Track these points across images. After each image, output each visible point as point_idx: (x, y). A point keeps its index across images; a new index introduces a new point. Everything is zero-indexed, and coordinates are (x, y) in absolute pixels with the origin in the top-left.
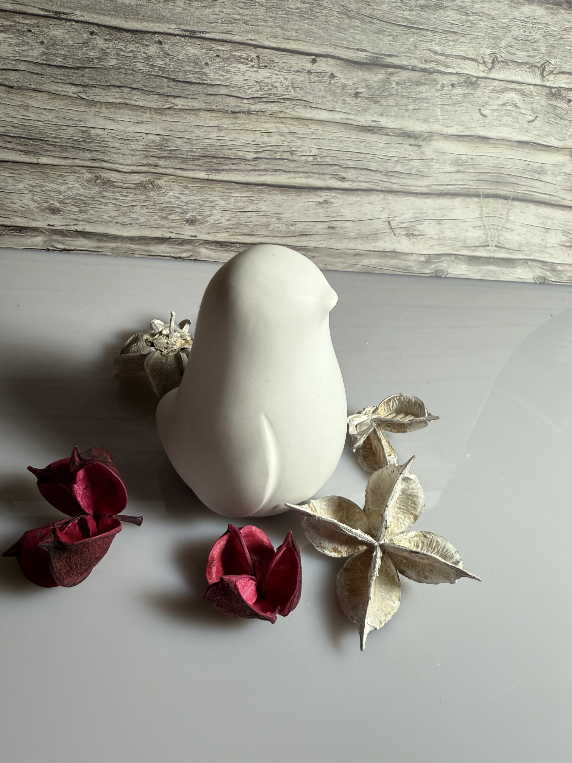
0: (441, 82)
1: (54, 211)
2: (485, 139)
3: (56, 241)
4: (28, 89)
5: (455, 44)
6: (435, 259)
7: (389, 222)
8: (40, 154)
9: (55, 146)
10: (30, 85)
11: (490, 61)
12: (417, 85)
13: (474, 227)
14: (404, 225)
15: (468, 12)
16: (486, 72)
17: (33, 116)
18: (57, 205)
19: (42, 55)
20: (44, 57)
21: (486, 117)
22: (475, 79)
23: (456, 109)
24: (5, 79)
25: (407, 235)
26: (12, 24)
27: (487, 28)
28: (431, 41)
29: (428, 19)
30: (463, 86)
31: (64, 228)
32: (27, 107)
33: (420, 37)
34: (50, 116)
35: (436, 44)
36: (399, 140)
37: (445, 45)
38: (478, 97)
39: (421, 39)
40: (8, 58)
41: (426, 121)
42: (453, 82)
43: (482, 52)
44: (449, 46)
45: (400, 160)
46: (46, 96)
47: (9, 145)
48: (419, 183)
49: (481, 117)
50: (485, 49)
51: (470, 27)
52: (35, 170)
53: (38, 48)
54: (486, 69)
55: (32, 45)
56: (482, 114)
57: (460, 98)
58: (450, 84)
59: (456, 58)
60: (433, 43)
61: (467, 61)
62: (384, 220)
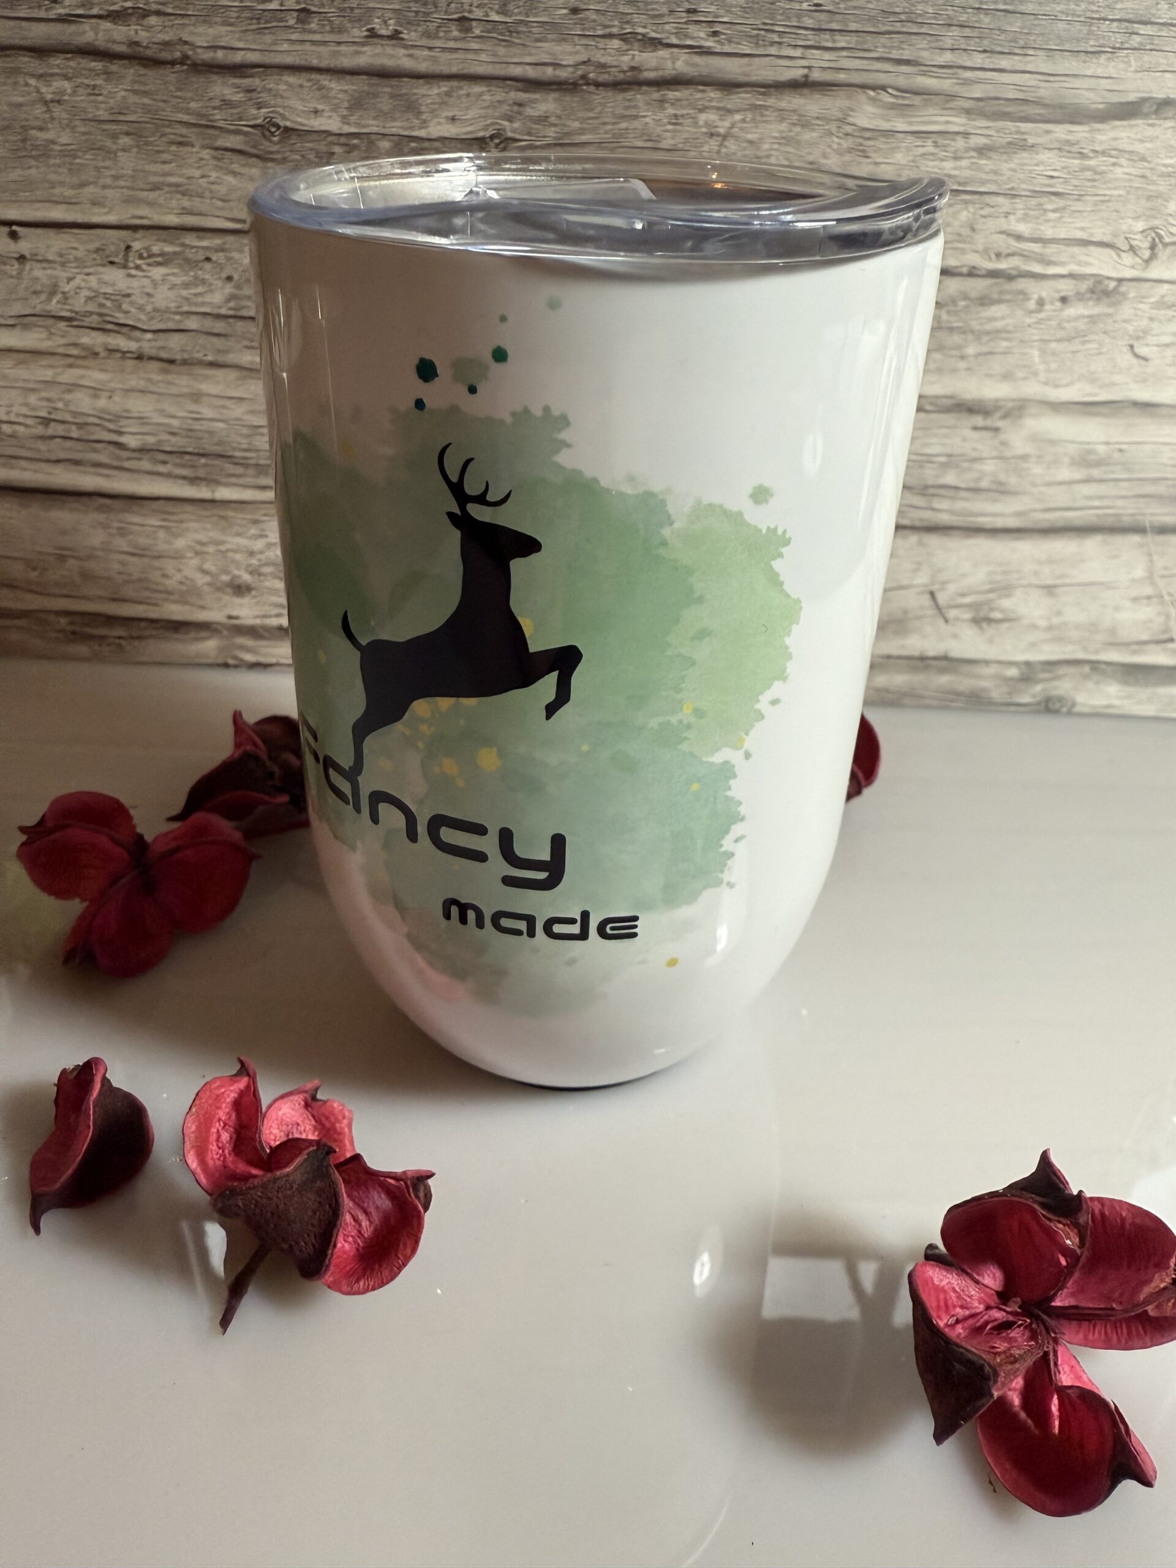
0: (1036, 296)
1: (240, 589)
2: (1146, 407)
3: (242, 648)
4: (201, 363)
5: (1061, 217)
6: (1044, 671)
7: (932, 594)
8: (217, 483)
9: (246, 466)
10: (205, 355)
11: (1146, 244)
12: (982, 305)
13: (1135, 600)
14: (967, 600)
15: (1084, 151)
16: (1139, 267)
17: (207, 413)
18: (246, 578)
19: (228, 300)
20: (232, 304)
21: (1145, 359)
22: (1112, 285)
23: (1075, 348)
24: (162, 348)
25: (977, 621)
26: (177, 249)
27: (1131, 180)
28: (1007, 215)
29: (995, 172)
30: (1089, 299)
31: (258, 621)
32: (197, 397)
33: (982, 208)
34: (237, 411)
35: (1018, 220)
36: (949, 419)
37: (1039, 221)
38: (1124, 321)
39: (982, 212)
40: (167, 310)
41: (1007, 376)
42: (1063, 294)
43: (1124, 227)
44: (1047, 221)
45: (952, 461)
46: (232, 375)
47: (162, 468)
48: (998, 508)
49: (1135, 361)
50: (1130, 221)
51: (1094, 180)
52: (208, 513)
53: (223, 288)
54: (1138, 260)
55: (211, 285)
56: (1137, 356)
57: (1081, 325)
58: (1058, 296)
59: (1067, 245)
60: (1012, 217)
61: (1092, 248)
62: (921, 589)
